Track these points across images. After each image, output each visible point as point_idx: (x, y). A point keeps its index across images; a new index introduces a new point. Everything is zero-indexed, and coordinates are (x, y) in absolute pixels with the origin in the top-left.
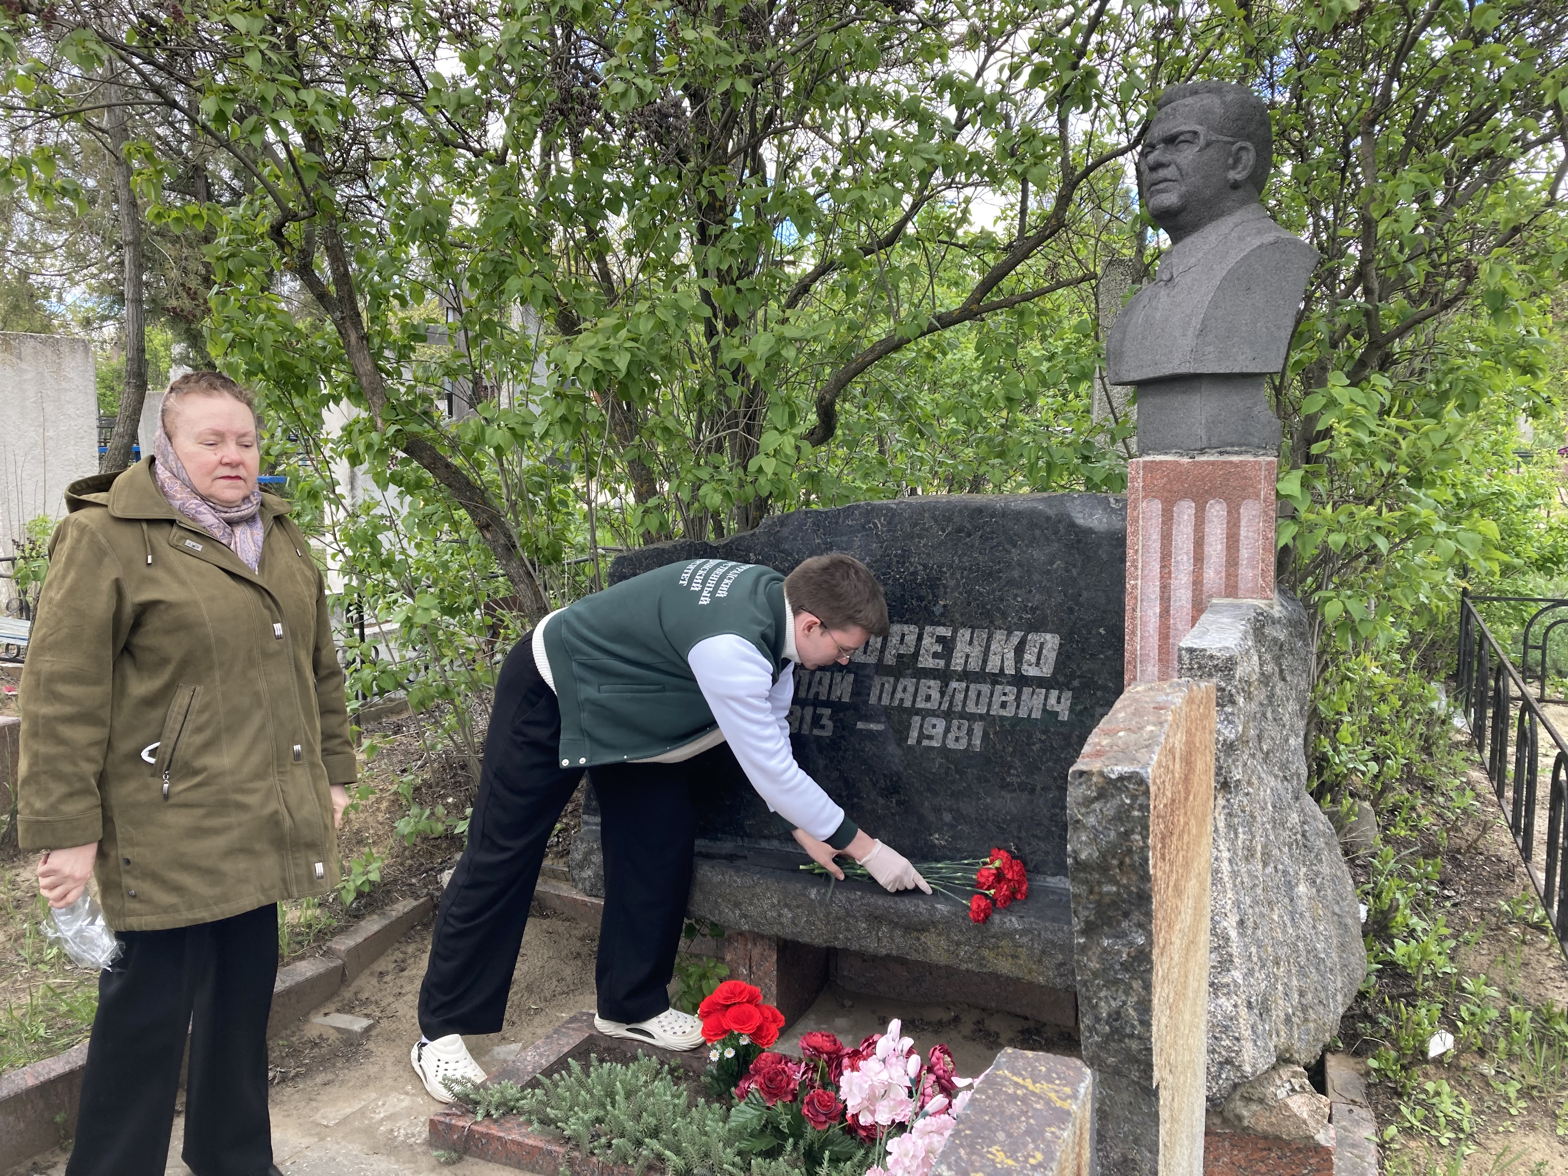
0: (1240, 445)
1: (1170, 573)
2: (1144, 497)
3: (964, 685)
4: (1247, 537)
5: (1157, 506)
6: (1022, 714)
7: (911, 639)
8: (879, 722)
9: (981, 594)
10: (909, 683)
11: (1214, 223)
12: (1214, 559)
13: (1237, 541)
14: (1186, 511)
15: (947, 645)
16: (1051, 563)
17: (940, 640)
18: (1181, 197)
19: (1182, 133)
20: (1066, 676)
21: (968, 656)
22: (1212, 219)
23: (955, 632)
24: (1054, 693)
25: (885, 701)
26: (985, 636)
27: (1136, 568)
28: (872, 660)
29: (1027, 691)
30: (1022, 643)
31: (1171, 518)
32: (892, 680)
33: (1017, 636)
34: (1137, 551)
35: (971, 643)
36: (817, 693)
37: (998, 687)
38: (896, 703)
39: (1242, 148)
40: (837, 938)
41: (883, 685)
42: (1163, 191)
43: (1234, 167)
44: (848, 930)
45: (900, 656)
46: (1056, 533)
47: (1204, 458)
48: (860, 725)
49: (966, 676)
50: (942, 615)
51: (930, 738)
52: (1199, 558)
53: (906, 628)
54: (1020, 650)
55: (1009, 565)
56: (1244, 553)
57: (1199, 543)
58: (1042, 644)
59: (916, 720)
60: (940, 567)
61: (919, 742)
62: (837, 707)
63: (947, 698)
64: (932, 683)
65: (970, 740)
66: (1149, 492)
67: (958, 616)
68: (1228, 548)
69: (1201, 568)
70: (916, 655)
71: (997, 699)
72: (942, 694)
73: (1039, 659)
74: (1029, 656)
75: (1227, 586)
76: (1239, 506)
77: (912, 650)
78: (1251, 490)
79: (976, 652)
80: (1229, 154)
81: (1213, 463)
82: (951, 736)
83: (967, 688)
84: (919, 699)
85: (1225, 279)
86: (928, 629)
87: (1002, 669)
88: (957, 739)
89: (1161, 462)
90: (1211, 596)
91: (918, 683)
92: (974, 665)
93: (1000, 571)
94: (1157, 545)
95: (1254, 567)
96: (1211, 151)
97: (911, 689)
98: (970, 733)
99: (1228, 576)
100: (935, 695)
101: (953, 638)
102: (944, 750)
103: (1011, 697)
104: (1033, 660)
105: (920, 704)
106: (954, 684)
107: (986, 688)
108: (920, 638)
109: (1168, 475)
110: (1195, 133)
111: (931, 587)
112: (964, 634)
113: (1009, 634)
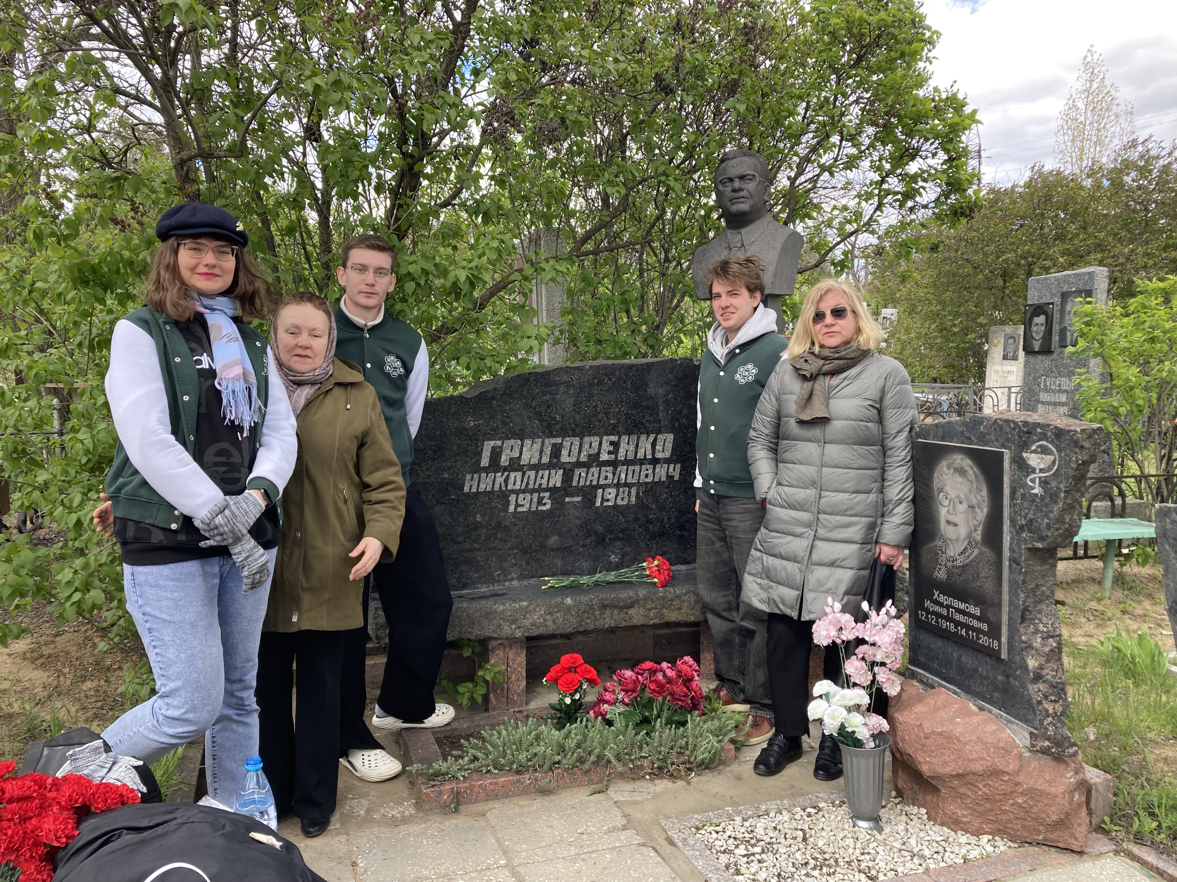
3: (625, 467)
6: (656, 480)
7: (595, 445)
8: (578, 496)
9: (633, 415)
10: (595, 470)
15: (616, 445)
17: (612, 443)
18: (750, 206)
19: (748, 175)
20: (677, 456)
21: (627, 451)
23: (619, 438)
24: (672, 466)
25: (582, 483)
26: (636, 439)
28: (573, 460)
29: (658, 466)
30: (655, 440)
32: (585, 470)
33: (652, 437)
35: (628, 443)
36: (540, 484)
37: (643, 467)
38: (588, 484)
41: (580, 474)
42: (742, 203)
43: (765, 194)
45: (589, 455)
48: (567, 500)
49: (627, 462)
50: (612, 429)
51: (608, 500)
53: (592, 439)
54: (654, 445)
55: (646, 398)
58: (665, 440)
59: (600, 491)
60: (610, 401)
61: (602, 504)
62: (553, 490)
63: (617, 476)
64: (608, 469)
65: (630, 498)
67: (621, 429)
70: (599, 453)
71: (643, 474)
72: (614, 474)
73: (663, 448)
74: (658, 448)
77: (596, 451)
79: (632, 448)
82: (619, 498)
83: (627, 470)
84: (601, 479)
86: (605, 438)
87: (645, 456)
88: (622, 499)
91: (600, 470)
92: (631, 456)
96: (760, 186)
97: (596, 475)
98: (629, 493)
100: (610, 475)
101: (619, 442)
102: (615, 506)
103: (650, 471)
104: (661, 449)
105: (602, 482)
106: (620, 468)
107: (637, 468)
108: (600, 444)
110: (754, 175)
111: (605, 413)
112: (625, 438)
113: (648, 436)
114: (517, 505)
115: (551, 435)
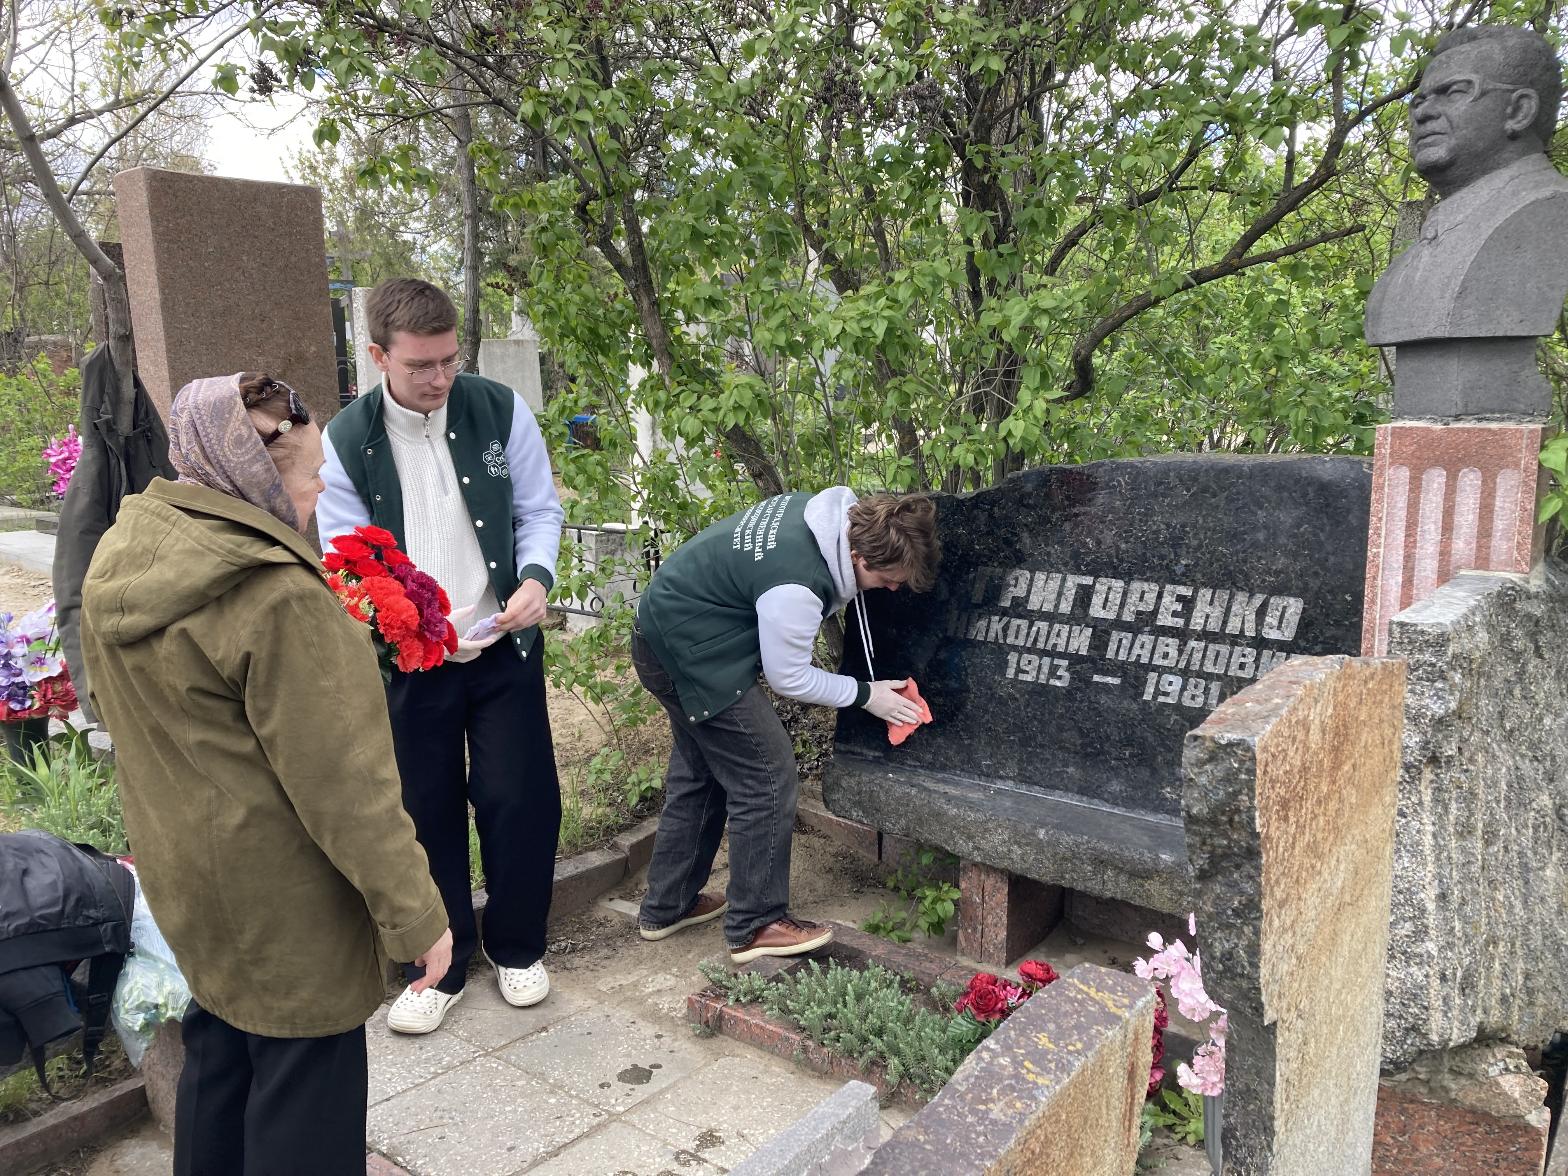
0: (1502, 412)
1: (1415, 542)
2: (1391, 464)
3: (1203, 644)
4: (1502, 508)
5: (1405, 473)
7: (1151, 597)
8: (1115, 676)
9: (1224, 555)
10: (1146, 639)
11: (1487, 177)
12: (1465, 529)
13: (1492, 512)
14: (1436, 479)
15: (1188, 603)
16: (1299, 526)
17: (1180, 598)
18: (1450, 150)
19: (1455, 83)
20: (1308, 641)
21: (1208, 616)
22: (1484, 172)
23: (1196, 591)
25: (1122, 656)
26: (1226, 597)
27: (1379, 536)
28: (1111, 616)
29: (1267, 653)
30: (1264, 605)
31: (1419, 487)
32: (1130, 635)
33: (1258, 600)
34: (1380, 519)
35: (1211, 603)
36: (1055, 645)
37: (1237, 649)
38: (1133, 659)
39: (1522, 96)
40: (1063, 878)
41: (1120, 640)
42: (1430, 145)
43: (1513, 116)
44: (1074, 871)
45: (1139, 613)
46: (1305, 495)
47: (1460, 425)
48: (1096, 678)
49: (1206, 636)
50: (1183, 574)
51: (1166, 694)
52: (1448, 527)
53: (1146, 586)
54: (1261, 613)
55: (1255, 528)
56: (1499, 525)
57: (1449, 513)
58: (1285, 608)
59: (1153, 676)
60: (1183, 526)
61: (1155, 698)
62: (1075, 659)
63: (1185, 656)
64: (1170, 640)
65: (1206, 698)
66: (1396, 459)
67: (1199, 576)
68: (1481, 518)
69: (1450, 538)
70: (1155, 613)
71: (1236, 660)
72: (1181, 652)
73: (1280, 622)
74: (1271, 619)
75: (1477, 558)
76: (1496, 475)
77: (1151, 608)
78: (1510, 459)
79: (1217, 612)
80: (1508, 104)
81: (1469, 430)
82: (1187, 694)
83: (1206, 649)
84: (1156, 656)
85: (1491, 238)
86: (1169, 587)
87: (1242, 631)
88: (1193, 697)
89: (1411, 428)
90: (1459, 567)
91: (1156, 640)
92: (1214, 626)
93: (1245, 533)
94: (1403, 514)
95: (1509, 540)
96: (1486, 101)
97: (1149, 647)
98: (1207, 690)
99: (1479, 548)
100: (1173, 653)
101: (1193, 599)
102: (1178, 707)
103: (1250, 660)
104: (1275, 623)
105: (1158, 661)
106: (1192, 643)
107: (1224, 649)
108: (1160, 596)
109: (1417, 443)
110: (1469, 82)
111: (1173, 546)
112: (1205, 594)
113: (1251, 596)
114: (1019, 670)
115: (1078, 571)
